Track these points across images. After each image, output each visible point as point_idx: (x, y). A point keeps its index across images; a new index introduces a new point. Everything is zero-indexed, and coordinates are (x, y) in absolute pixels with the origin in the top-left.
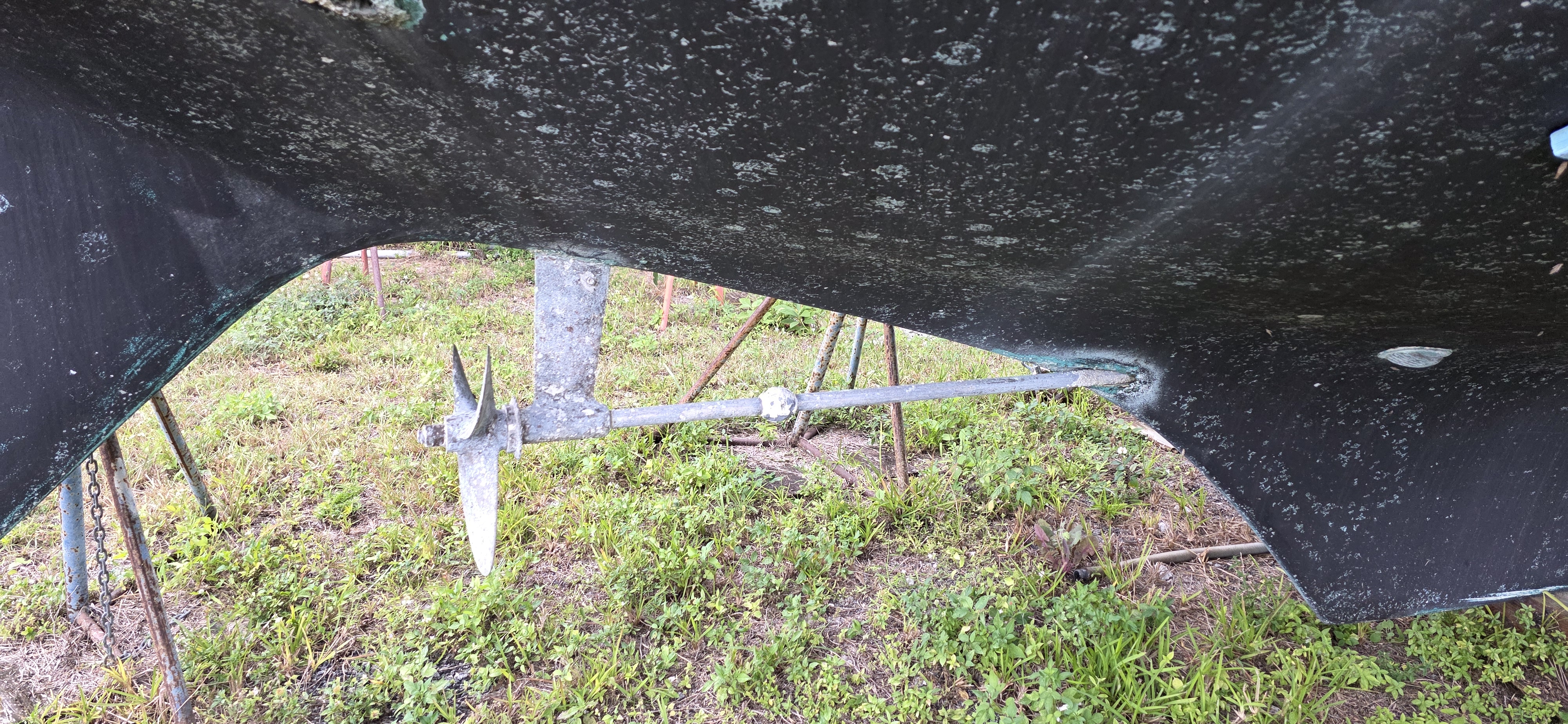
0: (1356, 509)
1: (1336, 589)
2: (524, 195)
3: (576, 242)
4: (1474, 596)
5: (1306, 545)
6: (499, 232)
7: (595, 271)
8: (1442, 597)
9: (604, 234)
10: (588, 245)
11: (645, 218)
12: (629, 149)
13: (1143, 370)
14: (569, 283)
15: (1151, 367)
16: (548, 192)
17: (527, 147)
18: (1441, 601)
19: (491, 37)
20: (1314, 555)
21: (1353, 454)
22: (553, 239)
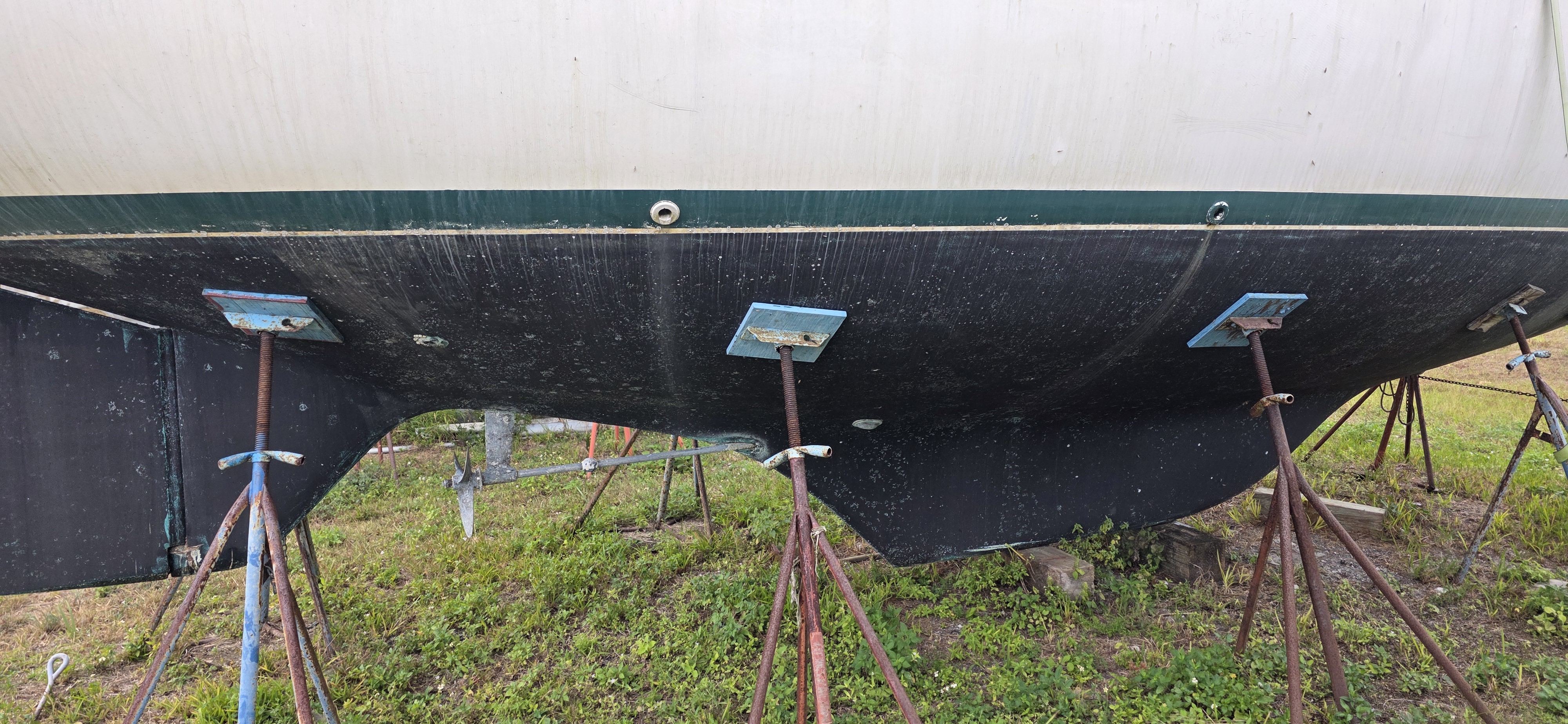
0: (889, 504)
1: (892, 547)
2: (479, 388)
3: (500, 405)
4: (971, 548)
5: (869, 524)
6: (470, 403)
7: (509, 416)
8: (953, 549)
9: (509, 400)
10: (504, 405)
11: (521, 392)
12: (508, 370)
13: (757, 441)
14: (498, 421)
15: (759, 439)
16: (486, 387)
17: (478, 374)
18: (953, 551)
19: (465, 348)
20: (874, 529)
21: (877, 475)
22: (491, 404)
